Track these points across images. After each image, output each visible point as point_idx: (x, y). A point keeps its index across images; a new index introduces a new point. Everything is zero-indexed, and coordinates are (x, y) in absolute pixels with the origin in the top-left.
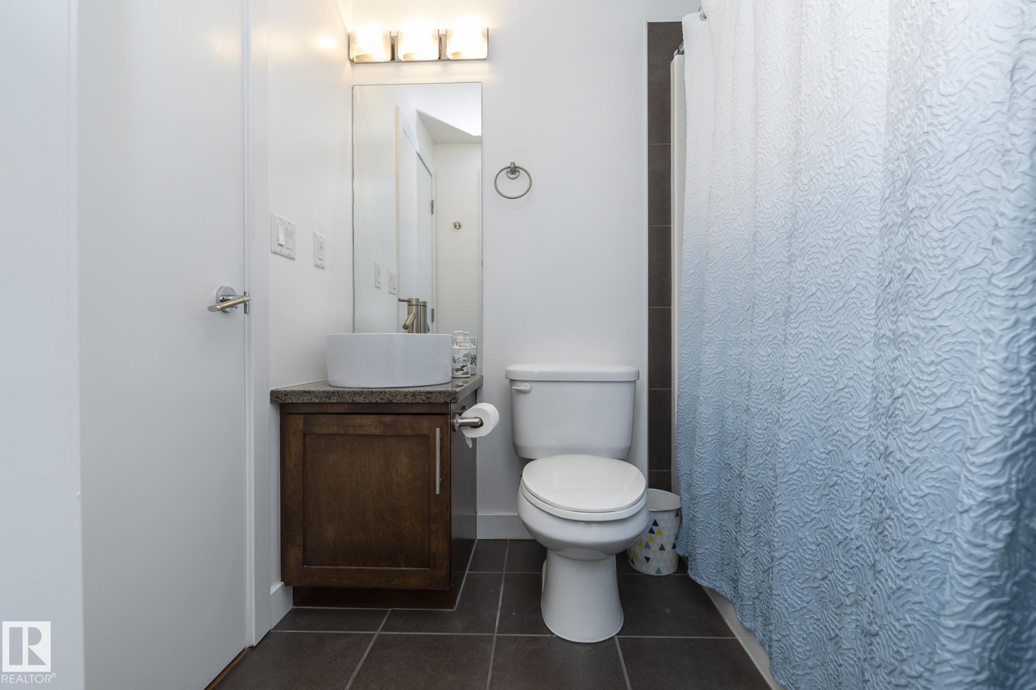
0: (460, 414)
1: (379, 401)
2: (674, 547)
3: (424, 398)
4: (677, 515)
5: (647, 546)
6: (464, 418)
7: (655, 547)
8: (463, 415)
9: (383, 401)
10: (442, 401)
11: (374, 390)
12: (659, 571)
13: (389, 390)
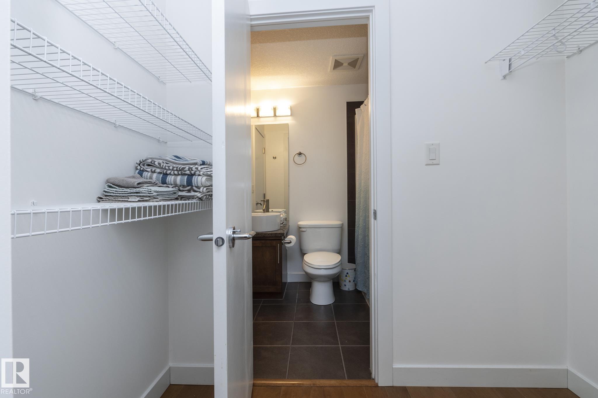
0: (284, 239)
1: (261, 236)
2: (354, 281)
3: (274, 235)
4: (355, 271)
5: (345, 281)
6: (285, 241)
7: (347, 281)
8: (285, 240)
9: (262, 236)
10: (280, 236)
11: (259, 233)
12: (349, 289)
13: (266, 233)
